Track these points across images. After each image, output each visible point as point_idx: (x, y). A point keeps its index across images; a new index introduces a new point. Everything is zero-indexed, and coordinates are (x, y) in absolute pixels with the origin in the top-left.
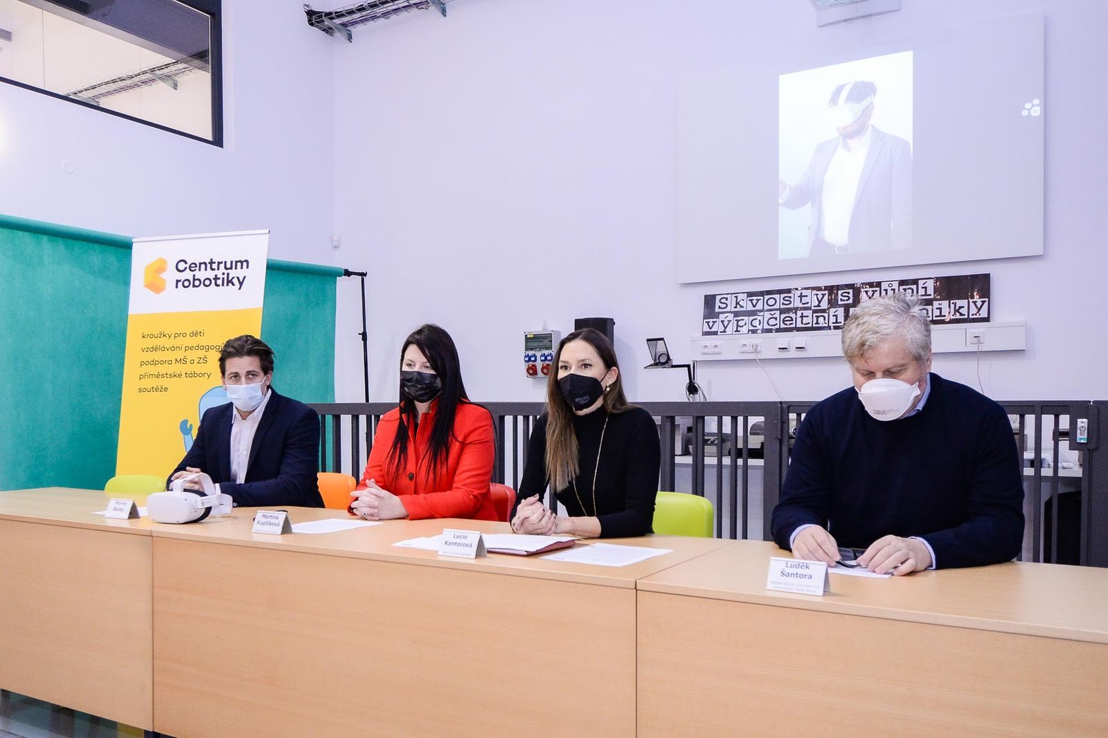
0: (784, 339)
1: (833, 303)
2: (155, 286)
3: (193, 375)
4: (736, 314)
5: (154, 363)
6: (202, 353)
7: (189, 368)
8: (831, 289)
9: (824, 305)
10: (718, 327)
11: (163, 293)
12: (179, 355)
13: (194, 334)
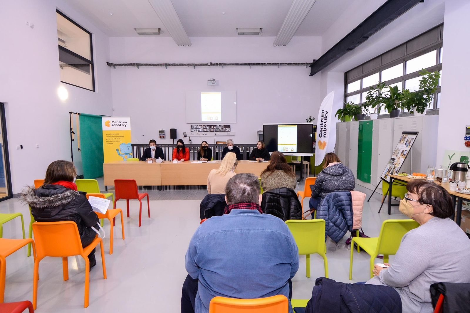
0: (204, 133)
1: (210, 128)
2: (108, 126)
3: (118, 141)
4: (196, 129)
5: (109, 139)
6: (119, 137)
7: (117, 140)
8: (210, 126)
9: (209, 128)
10: (193, 131)
11: (110, 127)
12: (115, 138)
13: (117, 134)
